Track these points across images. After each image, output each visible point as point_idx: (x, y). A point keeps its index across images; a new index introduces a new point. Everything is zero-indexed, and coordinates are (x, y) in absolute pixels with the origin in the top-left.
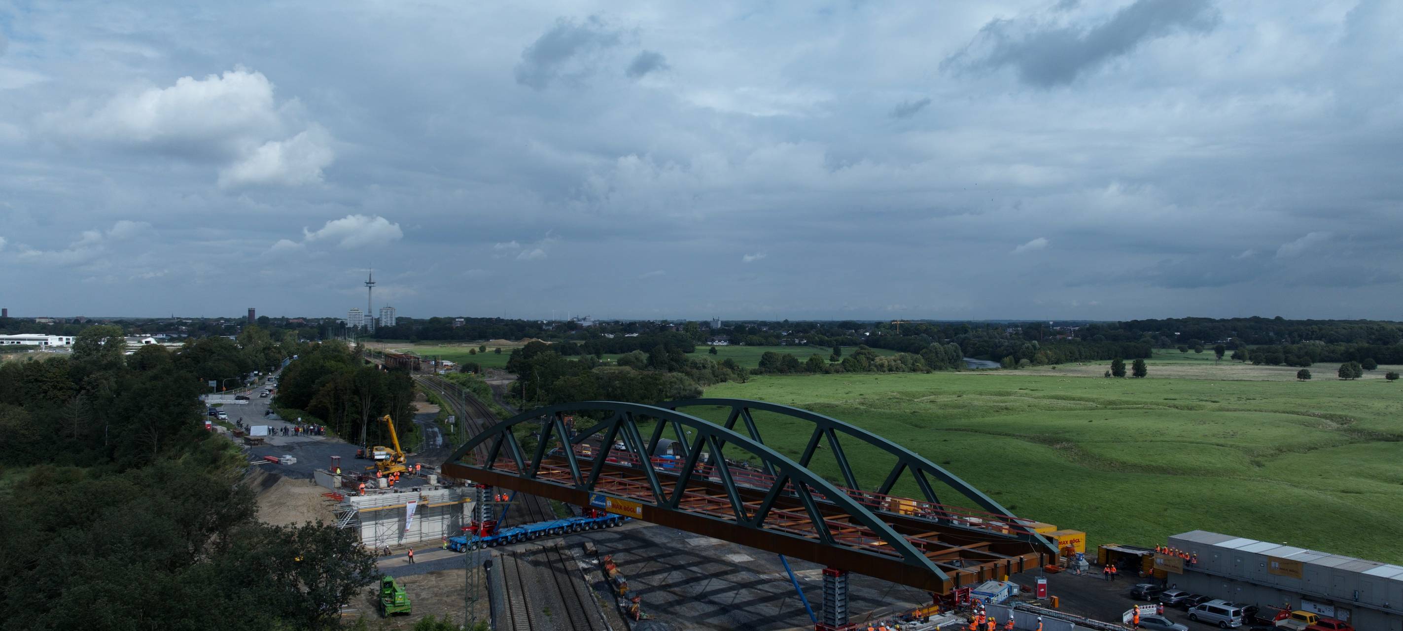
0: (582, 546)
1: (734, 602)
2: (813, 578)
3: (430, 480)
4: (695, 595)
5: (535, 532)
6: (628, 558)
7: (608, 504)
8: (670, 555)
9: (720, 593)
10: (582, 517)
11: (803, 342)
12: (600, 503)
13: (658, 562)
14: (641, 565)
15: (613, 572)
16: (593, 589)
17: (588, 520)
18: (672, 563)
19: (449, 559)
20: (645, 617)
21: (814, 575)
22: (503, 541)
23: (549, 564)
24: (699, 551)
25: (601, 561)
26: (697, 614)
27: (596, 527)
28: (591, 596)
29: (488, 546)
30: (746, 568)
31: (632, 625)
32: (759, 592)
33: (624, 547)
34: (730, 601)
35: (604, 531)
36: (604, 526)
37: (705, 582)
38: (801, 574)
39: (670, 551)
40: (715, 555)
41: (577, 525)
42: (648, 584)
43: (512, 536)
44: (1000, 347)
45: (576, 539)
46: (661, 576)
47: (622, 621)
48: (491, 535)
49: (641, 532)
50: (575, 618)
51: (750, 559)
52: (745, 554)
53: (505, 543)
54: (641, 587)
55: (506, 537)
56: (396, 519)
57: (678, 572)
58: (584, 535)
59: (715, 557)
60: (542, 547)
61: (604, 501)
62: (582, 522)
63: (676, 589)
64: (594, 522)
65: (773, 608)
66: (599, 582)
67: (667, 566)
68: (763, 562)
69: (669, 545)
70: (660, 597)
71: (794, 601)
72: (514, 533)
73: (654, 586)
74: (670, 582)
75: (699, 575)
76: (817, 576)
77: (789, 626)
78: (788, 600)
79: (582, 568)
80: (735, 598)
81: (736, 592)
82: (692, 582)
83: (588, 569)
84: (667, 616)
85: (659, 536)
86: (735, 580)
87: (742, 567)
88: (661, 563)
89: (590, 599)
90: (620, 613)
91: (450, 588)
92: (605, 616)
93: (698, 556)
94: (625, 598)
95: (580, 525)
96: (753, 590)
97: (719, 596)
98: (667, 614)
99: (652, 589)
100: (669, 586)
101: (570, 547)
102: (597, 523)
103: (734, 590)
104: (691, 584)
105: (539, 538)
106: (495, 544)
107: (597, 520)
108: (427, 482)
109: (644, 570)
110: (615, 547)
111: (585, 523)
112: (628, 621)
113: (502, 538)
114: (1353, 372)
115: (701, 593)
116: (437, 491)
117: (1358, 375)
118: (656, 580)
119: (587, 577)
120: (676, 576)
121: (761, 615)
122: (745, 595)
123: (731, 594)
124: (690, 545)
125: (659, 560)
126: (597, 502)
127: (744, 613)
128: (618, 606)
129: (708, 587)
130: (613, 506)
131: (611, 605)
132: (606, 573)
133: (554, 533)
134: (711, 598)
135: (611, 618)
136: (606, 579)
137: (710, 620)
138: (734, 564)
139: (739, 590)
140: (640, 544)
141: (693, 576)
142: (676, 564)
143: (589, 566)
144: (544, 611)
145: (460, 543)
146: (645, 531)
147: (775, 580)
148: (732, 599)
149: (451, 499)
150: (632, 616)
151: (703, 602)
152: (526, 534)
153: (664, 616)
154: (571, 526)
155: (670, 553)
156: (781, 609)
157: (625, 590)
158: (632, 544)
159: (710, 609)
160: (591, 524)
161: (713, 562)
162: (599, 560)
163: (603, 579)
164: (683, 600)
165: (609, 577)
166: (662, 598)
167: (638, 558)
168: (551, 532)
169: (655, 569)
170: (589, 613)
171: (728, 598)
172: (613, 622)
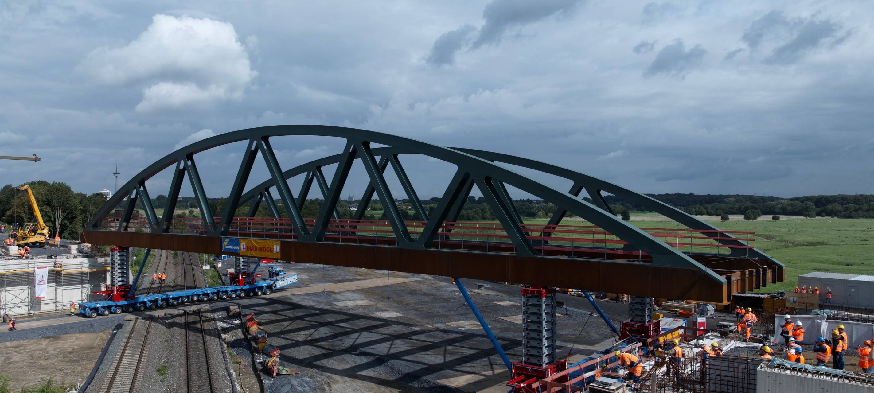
0: (227, 309)
1: (389, 353)
2: (468, 328)
3: (70, 249)
4: (344, 348)
5: (177, 298)
6: (272, 318)
7: (242, 247)
8: (317, 315)
9: (372, 345)
10: (230, 285)
11: (408, 208)
12: (233, 247)
13: (305, 320)
14: (285, 323)
15: (254, 329)
16: (228, 346)
17: (234, 288)
18: (319, 321)
19: (75, 323)
20: (284, 372)
21: (468, 325)
22: (140, 307)
23: (186, 326)
24: (347, 310)
25: (243, 321)
26: (347, 366)
27: (243, 295)
28: (223, 352)
29: (123, 311)
30: (396, 322)
31: (267, 382)
32: (415, 341)
33: (270, 310)
34: (385, 352)
35: (252, 297)
36: (251, 294)
37: (355, 335)
38: (454, 324)
39: (317, 312)
40: (364, 313)
41: (223, 292)
42: (292, 340)
43: (151, 301)
44: (533, 208)
45: (222, 304)
46: (307, 332)
47: (256, 378)
48: (126, 300)
49: (289, 298)
50: (194, 376)
51: (398, 315)
52: (393, 311)
53: (142, 308)
54: (283, 342)
55: (144, 303)
56: (27, 287)
57: (325, 328)
58: (231, 301)
59: (364, 315)
60: (183, 312)
61: (238, 244)
62: (228, 289)
63: (324, 343)
64: (242, 290)
65: (436, 356)
66: (237, 340)
67: (315, 323)
68: (413, 317)
69: (316, 307)
70: (303, 353)
71: (457, 349)
72: (153, 299)
73: (298, 341)
74: (317, 337)
75: (348, 330)
76: (471, 326)
77: (460, 373)
78: (449, 348)
79: (221, 327)
80: (390, 348)
81: (390, 343)
82: (341, 336)
83: (228, 328)
84: (312, 370)
85: (307, 301)
86: (387, 332)
87: (392, 321)
88: (307, 321)
89: (221, 355)
90: (255, 370)
91: (59, 350)
92: (234, 373)
93: (346, 314)
94: (263, 353)
95: (227, 292)
96: (408, 340)
97: (372, 347)
98: (312, 368)
99: (297, 344)
100: (317, 340)
101: (213, 311)
102: (244, 290)
103: (388, 341)
104: (341, 338)
105: (182, 304)
106: (131, 310)
107: (244, 288)
108: (68, 252)
109: (290, 328)
110: (262, 310)
111: (232, 291)
112: (262, 377)
113: (140, 303)
114: (753, 216)
115: (352, 345)
116: (76, 259)
117: (755, 218)
118: (301, 336)
119: (223, 336)
120: (324, 331)
121: (424, 364)
122: (400, 346)
123: (386, 345)
124: (338, 306)
125: (306, 319)
126: (230, 247)
127: (404, 362)
128: (253, 362)
129: (358, 339)
130: (248, 248)
131: (245, 362)
132: (246, 331)
133: (198, 300)
134: (363, 350)
135: (243, 375)
136: (246, 336)
137: (364, 373)
138: (383, 319)
139: (393, 340)
140: (288, 307)
141: (342, 330)
142: (323, 322)
143: (229, 326)
144: (158, 370)
145: (89, 307)
146: (293, 298)
147: (429, 331)
148: (388, 349)
149: (90, 266)
150: (268, 372)
151: (354, 354)
152: (167, 300)
153: (307, 371)
154: (217, 293)
155: (317, 313)
156: (445, 357)
157: (264, 344)
158: (279, 307)
159: (364, 360)
160: (238, 292)
161: (362, 318)
162: (241, 320)
163: (242, 337)
164: (331, 354)
165: (249, 334)
166: (306, 352)
167: (283, 317)
168: (195, 298)
169: (300, 326)
170: (214, 369)
171: (382, 349)
172: (244, 379)
